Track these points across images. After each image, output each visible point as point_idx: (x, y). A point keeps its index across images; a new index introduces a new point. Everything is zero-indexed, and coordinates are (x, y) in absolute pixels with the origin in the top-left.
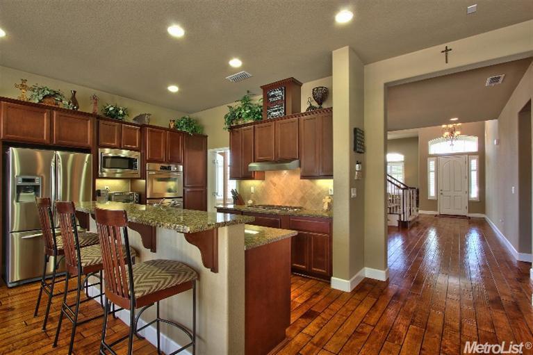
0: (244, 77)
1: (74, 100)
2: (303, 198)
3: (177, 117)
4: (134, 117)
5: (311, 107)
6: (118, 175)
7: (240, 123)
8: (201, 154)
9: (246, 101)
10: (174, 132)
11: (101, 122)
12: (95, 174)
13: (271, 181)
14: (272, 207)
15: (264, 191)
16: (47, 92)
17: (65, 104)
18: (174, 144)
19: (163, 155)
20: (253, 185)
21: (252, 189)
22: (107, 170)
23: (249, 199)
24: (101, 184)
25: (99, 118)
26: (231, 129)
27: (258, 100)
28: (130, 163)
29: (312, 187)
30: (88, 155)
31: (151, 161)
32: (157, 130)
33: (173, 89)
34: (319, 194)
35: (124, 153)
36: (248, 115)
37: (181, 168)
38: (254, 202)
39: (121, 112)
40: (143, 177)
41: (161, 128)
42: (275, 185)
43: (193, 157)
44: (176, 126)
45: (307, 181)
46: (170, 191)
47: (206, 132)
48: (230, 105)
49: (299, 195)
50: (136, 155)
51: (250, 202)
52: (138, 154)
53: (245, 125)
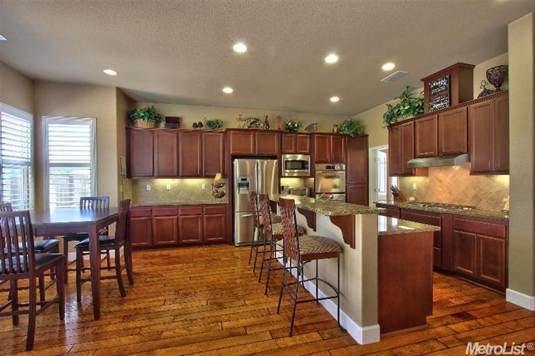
0: (400, 76)
1: (267, 123)
2: (476, 196)
3: (339, 122)
4: (305, 127)
5: (486, 92)
6: (295, 175)
7: (399, 120)
8: (362, 153)
9: (406, 96)
10: (337, 136)
11: (283, 135)
12: (280, 175)
13: (437, 178)
14: (437, 205)
15: (428, 188)
16: (252, 121)
17: (262, 126)
18: (337, 146)
19: (328, 156)
20: (415, 182)
21: (415, 186)
22: (288, 171)
23: (411, 195)
24: (284, 182)
25: (281, 132)
26: (391, 127)
27: (419, 93)
28: (303, 164)
29: (488, 184)
30: (275, 161)
31: (319, 162)
32: (323, 136)
33: (335, 99)
34: (498, 192)
35: (300, 157)
36: (407, 112)
37: (344, 166)
38: (416, 199)
39: (296, 125)
40: (313, 174)
41: (326, 134)
42: (440, 181)
43: (354, 157)
44: (339, 130)
45: (482, 178)
46: (335, 187)
47: (367, 132)
48: (389, 103)
49: (471, 192)
50: (308, 158)
51: (412, 199)
52: (309, 157)
53: (405, 121)
